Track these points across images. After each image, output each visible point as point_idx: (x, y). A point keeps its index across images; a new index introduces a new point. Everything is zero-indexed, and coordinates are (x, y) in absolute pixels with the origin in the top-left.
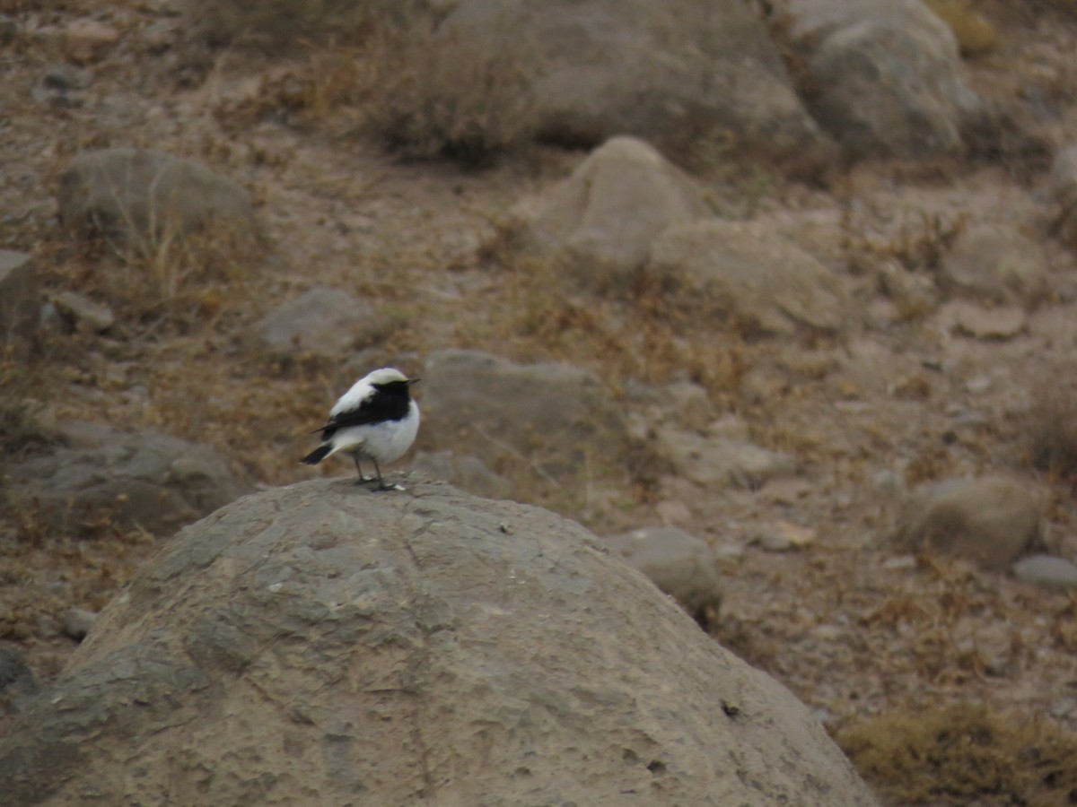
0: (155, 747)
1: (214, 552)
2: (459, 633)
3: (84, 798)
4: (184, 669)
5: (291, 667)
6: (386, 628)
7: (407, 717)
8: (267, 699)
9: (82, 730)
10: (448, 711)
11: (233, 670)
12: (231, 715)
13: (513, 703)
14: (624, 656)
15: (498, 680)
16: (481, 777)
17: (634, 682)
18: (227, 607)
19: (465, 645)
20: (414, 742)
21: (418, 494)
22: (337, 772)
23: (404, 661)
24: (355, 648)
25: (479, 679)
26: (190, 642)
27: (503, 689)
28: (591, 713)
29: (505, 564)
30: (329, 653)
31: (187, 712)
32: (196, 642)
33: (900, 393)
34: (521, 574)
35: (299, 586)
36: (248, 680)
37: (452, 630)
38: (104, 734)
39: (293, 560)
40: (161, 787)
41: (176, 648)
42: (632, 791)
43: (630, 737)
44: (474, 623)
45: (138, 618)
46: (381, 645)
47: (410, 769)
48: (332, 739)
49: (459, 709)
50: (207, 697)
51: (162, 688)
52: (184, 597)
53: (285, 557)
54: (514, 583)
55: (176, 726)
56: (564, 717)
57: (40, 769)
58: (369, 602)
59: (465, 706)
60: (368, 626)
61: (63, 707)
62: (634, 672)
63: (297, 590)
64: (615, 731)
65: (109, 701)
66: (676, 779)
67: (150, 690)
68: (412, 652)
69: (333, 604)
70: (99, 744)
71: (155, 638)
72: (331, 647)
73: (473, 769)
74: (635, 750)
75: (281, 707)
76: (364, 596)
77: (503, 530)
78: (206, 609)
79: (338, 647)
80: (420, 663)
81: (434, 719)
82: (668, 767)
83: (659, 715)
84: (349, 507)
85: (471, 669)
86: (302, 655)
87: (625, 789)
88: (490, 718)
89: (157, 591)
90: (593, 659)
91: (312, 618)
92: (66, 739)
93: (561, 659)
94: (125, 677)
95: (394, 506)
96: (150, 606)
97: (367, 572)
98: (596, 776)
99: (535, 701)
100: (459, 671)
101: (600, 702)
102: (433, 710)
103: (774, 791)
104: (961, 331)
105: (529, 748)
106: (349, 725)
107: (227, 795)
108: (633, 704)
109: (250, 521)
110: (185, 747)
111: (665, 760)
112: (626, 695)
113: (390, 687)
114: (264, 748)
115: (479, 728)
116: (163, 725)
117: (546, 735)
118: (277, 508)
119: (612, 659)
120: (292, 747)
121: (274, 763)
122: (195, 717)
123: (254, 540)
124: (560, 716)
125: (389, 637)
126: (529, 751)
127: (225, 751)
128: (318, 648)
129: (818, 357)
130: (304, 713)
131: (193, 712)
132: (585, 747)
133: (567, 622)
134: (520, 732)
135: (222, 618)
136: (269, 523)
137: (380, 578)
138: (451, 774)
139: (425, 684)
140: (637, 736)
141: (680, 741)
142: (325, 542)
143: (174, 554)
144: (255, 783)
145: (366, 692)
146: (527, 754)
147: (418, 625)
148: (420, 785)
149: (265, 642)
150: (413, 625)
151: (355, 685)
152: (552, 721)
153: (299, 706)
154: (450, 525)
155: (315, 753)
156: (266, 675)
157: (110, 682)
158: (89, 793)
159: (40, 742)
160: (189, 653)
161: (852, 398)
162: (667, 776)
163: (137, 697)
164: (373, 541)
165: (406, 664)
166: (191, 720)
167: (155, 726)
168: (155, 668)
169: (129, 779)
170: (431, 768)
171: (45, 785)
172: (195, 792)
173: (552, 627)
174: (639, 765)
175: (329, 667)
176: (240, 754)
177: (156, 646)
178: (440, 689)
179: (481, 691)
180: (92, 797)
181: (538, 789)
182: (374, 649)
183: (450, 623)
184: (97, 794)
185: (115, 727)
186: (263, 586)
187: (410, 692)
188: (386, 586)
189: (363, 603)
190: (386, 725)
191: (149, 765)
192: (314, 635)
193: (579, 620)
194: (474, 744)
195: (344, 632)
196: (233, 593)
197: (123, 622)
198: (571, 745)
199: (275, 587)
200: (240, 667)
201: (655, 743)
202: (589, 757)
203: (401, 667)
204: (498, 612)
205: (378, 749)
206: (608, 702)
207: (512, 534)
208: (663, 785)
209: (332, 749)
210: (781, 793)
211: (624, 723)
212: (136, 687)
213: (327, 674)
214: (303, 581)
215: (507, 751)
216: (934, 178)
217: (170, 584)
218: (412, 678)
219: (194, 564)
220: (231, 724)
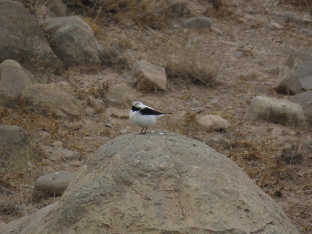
0: (107, 207)
1: (113, 153)
2: (188, 174)
3: (88, 222)
4: (113, 185)
5: (143, 184)
6: (169, 172)
7: (176, 197)
8: (137, 193)
9: (86, 203)
10: (188, 195)
11: (127, 185)
12: (128, 198)
13: (206, 193)
14: (232, 180)
15: (201, 186)
16: (199, 214)
17: (237, 187)
18: (124, 167)
19: (190, 177)
20: (179, 204)
21: (168, 135)
22: (159, 213)
23: (174, 182)
24: (161, 178)
25: (196, 187)
26: (115, 177)
27: (203, 189)
28: (227, 196)
29: (198, 154)
30: (153, 180)
31: (115, 197)
32: (116, 177)
33: (101, 134)
34: (202, 157)
35: (144, 161)
36: (131, 188)
37: (186, 173)
38: (92, 204)
39: (141, 154)
40: (109, 218)
41: (111, 179)
42: (241, 218)
43: (239, 202)
44: (191, 171)
45: (91, 172)
46: (168, 177)
47: (179, 212)
48: (156, 204)
49: (191, 195)
50: (120, 193)
51: (108, 190)
52: (106, 165)
53: (138, 153)
54: (201, 159)
55: (112, 201)
56: (220, 197)
57: (74, 214)
58: (164, 165)
59: (193, 194)
60: (164, 172)
61: (80, 196)
62: (236, 184)
63: (143, 162)
64: (234, 201)
65: (93, 194)
66: (253, 214)
67: (105, 191)
68: (177, 179)
69: (153, 166)
70: (91, 206)
71: (104, 176)
72: (154, 178)
73: (196, 212)
74: (240, 206)
75: (142, 195)
76: (162, 163)
77: (194, 145)
78: (118, 168)
79: (156, 178)
80: (179, 182)
81: (184, 198)
82: (250, 211)
83: (246, 196)
84: (151, 139)
85: (194, 184)
86: (146, 180)
87: (239, 217)
88: (200, 197)
89: (96, 164)
90: (225, 181)
91: (148, 170)
92: (81, 205)
93: (217, 181)
94: (97, 187)
95: (163, 139)
96: (95, 168)
97: (162, 157)
98: (230, 213)
99: (212, 192)
100: (191, 184)
101: (229, 193)
102: (184, 196)
103: (276, 217)
104: (113, 116)
105: (211, 206)
106: (161, 200)
107: (129, 220)
108: (238, 193)
109: (122, 144)
110: (116, 207)
111: (249, 209)
112: (236, 190)
113: (171, 189)
114: (138, 207)
115: (197, 200)
116: (109, 201)
117: (215, 202)
118: (130, 140)
119: (230, 181)
120: (145, 206)
121: (141, 211)
122: (117, 198)
123: (125, 149)
124: (219, 196)
125: (170, 175)
126: (212, 207)
127: (127, 208)
128: (150, 178)
129: (75, 124)
130: (148, 197)
131: (117, 197)
132: (227, 205)
133: (216, 170)
134: (209, 201)
135: (123, 170)
136: (128, 144)
137: (166, 158)
138: (190, 213)
139: (181, 188)
140: (241, 202)
141: (252, 203)
142: (148, 149)
143: (100, 153)
144: (136, 217)
145: (164, 191)
146: (211, 208)
147: (177, 172)
148: (182, 217)
149: (135, 177)
150: (176, 172)
151: (161, 189)
152: (217, 198)
153: (147, 195)
154: (180, 144)
155: (152, 208)
156: (137, 186)
157: (93, 189)
158: (89, 220)
159: (74, 206)
160: (114, 180)
161: (87, 135)
162: (250, 213)
163: (101, 193)
164: (160, 149)
165: (175, 183)
166: (116, 199)
167: (107, 201)
168: (105, 185)
169: (100, 216)
170: (184, 212)
171: (76, 219)
172: (119, 220)
173: (213, 172)
174: (242, 210)
175: (154, 184)
176: (131, 209)
177: (105, 178)
178: (185, 190)
179: (197, 190)
180: (90, 222)
181: (216, 217)
182: (166, 178)
183: (186, 171)
184: (92, 221)
185: (96, 202)
186: (133, 161)
187: (177, 191)
188: (168, 161)
189: (162, 165)
190: (171, 200)
191: (106, 212)
192: (149, 175)
193: (219, 170)
194: (196, 205)
195: (157, 174)
196: (125, 163)
197: (86, 173)
198: (223, 205)
199: (137, 161)
200: (129, 184)
201: (246, 204)
202: (228, 208)
203: (174, 183)
204: (197, 168)
205: (169, 207)
206: (231, 193)
207: (196, 146)
208: (249, 216)
209: (157, 207)
210: (278, 218)
211: (236, 198)
212: (100, 191)
213: (153, 186)
214: (144, 160)
215: (205, 207)
216: (92, 71)
217: (100, 162)
218: (177, 187)
219: (107, 156)
220: (128, 200)
